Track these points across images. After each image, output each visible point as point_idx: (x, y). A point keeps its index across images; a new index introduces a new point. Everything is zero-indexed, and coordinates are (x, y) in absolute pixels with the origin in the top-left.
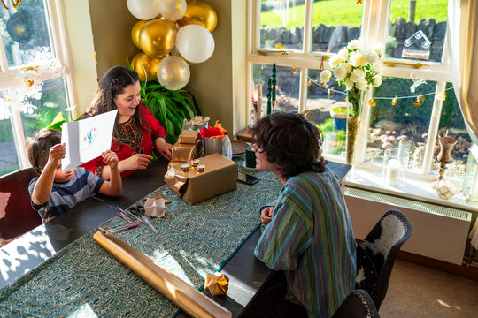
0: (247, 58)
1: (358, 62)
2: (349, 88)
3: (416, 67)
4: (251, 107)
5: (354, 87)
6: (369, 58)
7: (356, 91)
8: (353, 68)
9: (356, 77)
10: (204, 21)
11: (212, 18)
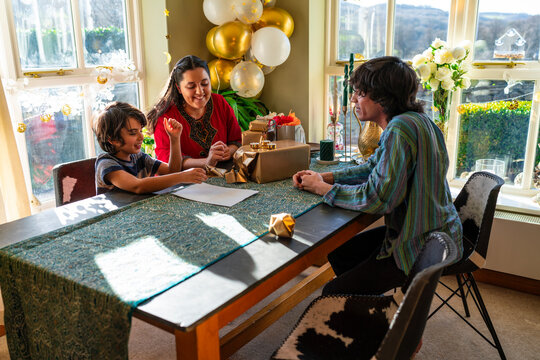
0: (325, 70)
1: (443, 59)
2: (434, 89)
3: (509, 66)
4: (328, 121)
5: (440, 88)
6: (455, 54)
7: (442, 91)
8: (438, 66)
9: (442, 75)
10: (281, 27)
11: (289, 24)
